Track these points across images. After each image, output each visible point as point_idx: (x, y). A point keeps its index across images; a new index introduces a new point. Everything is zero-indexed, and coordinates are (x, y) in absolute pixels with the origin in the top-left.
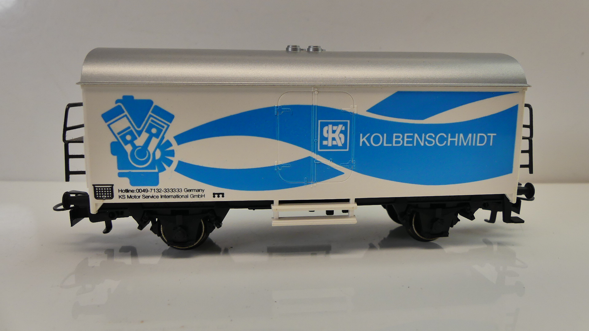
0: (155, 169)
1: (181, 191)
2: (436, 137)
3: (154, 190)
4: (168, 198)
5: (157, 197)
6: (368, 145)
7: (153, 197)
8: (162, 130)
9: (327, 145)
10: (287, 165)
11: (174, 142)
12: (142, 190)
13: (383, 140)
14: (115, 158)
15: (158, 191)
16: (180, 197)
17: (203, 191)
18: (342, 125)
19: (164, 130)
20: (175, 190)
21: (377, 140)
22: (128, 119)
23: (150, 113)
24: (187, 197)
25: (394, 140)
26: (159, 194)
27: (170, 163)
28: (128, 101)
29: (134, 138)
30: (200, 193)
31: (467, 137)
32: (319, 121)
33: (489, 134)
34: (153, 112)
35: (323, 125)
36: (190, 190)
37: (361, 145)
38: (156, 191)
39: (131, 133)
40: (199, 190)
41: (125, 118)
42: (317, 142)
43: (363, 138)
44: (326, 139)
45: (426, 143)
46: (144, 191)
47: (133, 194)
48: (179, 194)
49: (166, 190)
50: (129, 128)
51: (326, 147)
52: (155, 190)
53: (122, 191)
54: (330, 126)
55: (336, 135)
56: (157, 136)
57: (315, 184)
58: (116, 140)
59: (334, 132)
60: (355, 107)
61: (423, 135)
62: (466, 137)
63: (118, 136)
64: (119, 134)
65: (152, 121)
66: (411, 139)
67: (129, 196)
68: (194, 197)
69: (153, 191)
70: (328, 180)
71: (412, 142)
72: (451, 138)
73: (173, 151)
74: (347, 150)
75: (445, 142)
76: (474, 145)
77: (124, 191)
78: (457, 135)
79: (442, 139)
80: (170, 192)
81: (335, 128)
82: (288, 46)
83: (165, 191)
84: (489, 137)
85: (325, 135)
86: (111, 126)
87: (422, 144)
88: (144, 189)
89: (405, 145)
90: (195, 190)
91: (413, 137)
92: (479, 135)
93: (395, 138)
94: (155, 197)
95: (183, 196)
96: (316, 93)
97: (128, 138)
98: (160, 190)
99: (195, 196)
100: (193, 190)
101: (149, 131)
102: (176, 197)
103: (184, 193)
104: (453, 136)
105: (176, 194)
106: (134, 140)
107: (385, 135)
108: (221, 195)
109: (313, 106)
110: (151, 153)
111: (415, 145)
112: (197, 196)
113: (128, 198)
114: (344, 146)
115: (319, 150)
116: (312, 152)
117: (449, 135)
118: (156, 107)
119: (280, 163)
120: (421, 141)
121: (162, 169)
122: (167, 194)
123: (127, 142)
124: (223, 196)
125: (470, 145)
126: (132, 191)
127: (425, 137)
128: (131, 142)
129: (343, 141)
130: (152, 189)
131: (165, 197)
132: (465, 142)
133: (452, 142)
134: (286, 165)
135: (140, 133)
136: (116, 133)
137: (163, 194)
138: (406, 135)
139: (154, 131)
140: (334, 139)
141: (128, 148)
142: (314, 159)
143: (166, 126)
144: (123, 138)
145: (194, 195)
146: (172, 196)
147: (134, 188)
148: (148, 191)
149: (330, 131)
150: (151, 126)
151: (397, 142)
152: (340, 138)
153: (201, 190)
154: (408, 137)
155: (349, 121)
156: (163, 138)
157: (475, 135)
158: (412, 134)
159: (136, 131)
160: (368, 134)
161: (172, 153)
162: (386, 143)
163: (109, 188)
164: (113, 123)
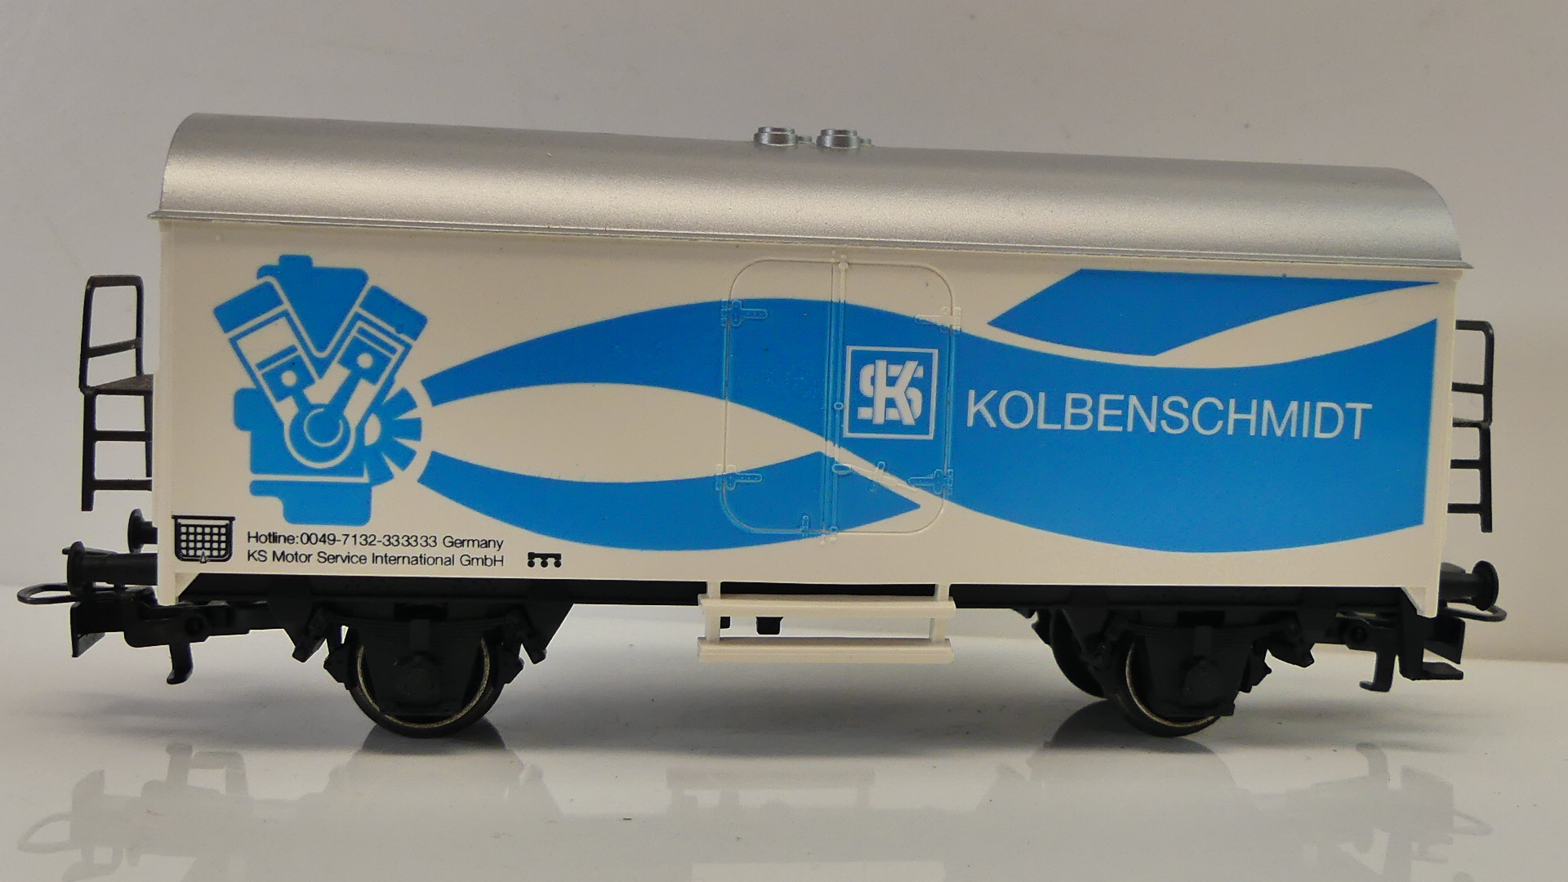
0: (361, 475)
1: (433, 544)
2: (1192, 406)
3: (355, 536)
4: (393, 562)
5: (360, 560)
6: (993, 424)
7: (349, 558)
8: (387, 360)
9: (871, 421)
10: (753, 478)
11: (420, 396)
12: (319, 537)
13: (1036, 409)
14: (245, 437)
15: (365, 540)
16: (431, 561)
17: (500, 547)
18: (917, 363)
19: (394, 358)
20: (416, 541)
21: (1017, 410)
22: (291, 322)
23: (356, 308)
24: (451, 561)
25: (1069, 410)
26: (368, 551)
27: (405, 458)
29: (306, 380)
30: (491, 552)
31: (1286, 410)
32: (850, 349)
33: (1349, 405)
34: (364, 306)
35: (861, 360)
36: (462, 542)
37: (970, 422)
38: (358, 540)
39: (296, 365)
40: (487, 544)
41: (283, 321)
42: (842, 412)
43: (976, 402)
44: (869, 402)
45: (1164, 423)
46: (324, 539)
47: (289, 549)
48: (429, 552)
49: (389, 540)
50: (292, 349)
51: (868, 425)
52: (358, 537)
53: (257, 538)
54: (882, 364)
55: (897, 392)
56: (372, 375)
57: (833, 537)
58: (250, 384)
59: (891, 381)
60: (954, 314)
61: (1155, 399)
62: (1280, 411)
63: (259, 374)
64: (261, 365)
65: (362, 332)
66: (1119, 412)
67: (279, 554)
68: (470, 562)
69: (351, 540)
70: (868, 525)
71: (1121, 420)
72: (1236, 412)
73: (418, 422)
74: (931, 437)
75: (1220, 423)
76: (1305, 434)
77: (263, 539)
78: (1254, 403)
79: (1210, 416)
80: (400, 545)
81: (895, 370)
82: (762, 130)
83: (387, 543)
84: (1350, 415)
85: (866, 389)
86: (242, 343)
87: (1152, 428)
88: (324, 535)
89: (1102, 427)
90: (476, 542)
91: (1123, 405)
92: (1320, 405)
93: (1072, 407)
94: (355, 559)
95: (439, 560)
96: (843, 266)
97: (289, 379)
98: (372, 538)
99: (475, 560)
100: (471, 542)
101: (349, 361)
102: (417, 560)
103: (441, 551)
104: (1243, 408)
105: (417, 551)
106: (304, 387)
107: (1042, 396)
108: (551, 561)
109: (833, 306)
110: (353, 425)
111: (1130, 428)
112: (480, 561)
113: (274, 560)
114: (922, 424)
115: (847, 434)
116: (826, 440)
117: (1232, 402)
118: (376, 291)
119: (733, 468)
120: (1150, 418)
121: (383, 476)
122: (392, 551)
123: (282, 393)
124: (558, 564)
125: (1293, 434)
126: (287, 539)
127: (1160, 406)
128: (297, 392)
129: (918, 411)
130: (348, 535)
131: (386, 559)
132: (1280, 425)
133: (1242, 425)
134: (746, 475)
135: (322, 366)
136: (253, 363)
137: (380, 550)
138: (1103, 398)
139: (365, 361)
140: (891, 403)
141: (286, 410)
142: (832, 460)
143: (400, 349)
144: (274, 378)
145: (472, 557)
146: (406, 559)
147: (296, 530)
148: (334, 540)
149: (881, 380)
150: (358, 347)
151: (1078, 419)
152: (909, 401)
153: (492, 543)
154: (1110, 405)
155: (935, 352)
156: (390, 382)
157: (1307, 404)
158: (1122, 397)
159: (314, 360)
160: (993, 393)
161: (414, 429)
162: (1047, 421)
163: (219, 527)
164: (245, 334)
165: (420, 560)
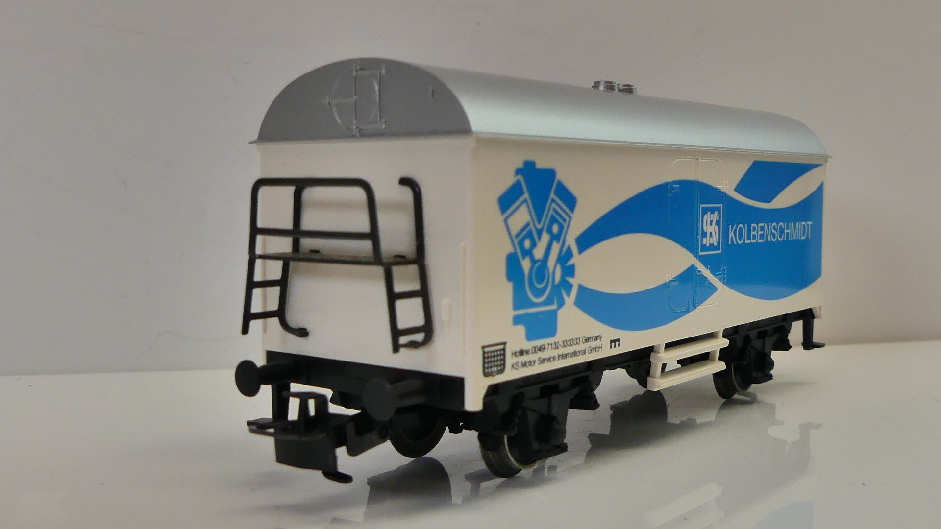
0: (553, 303)
1: (578, 343)
2: (777, 227)
3: (551, 344)
4: (565, 357)
5: (552, 359)
6: (735, 243)
7: (549, 359)
8: (563, 227)
9: (706, 245)
11: (574, 249)
13: (745, 234)
14: (510, 285)
15: (555, 346)
16: (578, 354)
17: (601, 338)
18: (717, 212)
19: (566, 226)
20: (573, 342)
21: (741, 234)
22: (528, 207)
23: (552, 196)
24: (584, 352)
25: (752, 233)
26: (555, 353)
27: (568, 290)
28: (528, 170)
29: (534, 245)
30: (593, 344)
32: (701, 206)
33: (808, 223)
34: (556, 192)
36: (588, 340)
37: (730, 242)
38: (553, 346)
39: (530, 235)
40: (596, 339)
41: (525, 205)
42: (699, 241)
43: (731, 232)
44: (706, 235)
45: (772, 236)
46: (540, 349)
47: (527, 358)
48: (577, 348)
49: (563, 344)
50: (529, 224)
51: (705, 248)
52: (553, 344)
53: (515, 354)
54: (709, 214)
55: (712, 229)
58: (512, 250)
59: (711, 223)
61: (770, 225)
62: (795, 227)
63: (517, 242)
64: (517, 236)
65: (555, 210)
66: (763, 232)
67: (523, 363)
68: (591, 351)
69: (549, 347)
71: (763, 236)
72: (786, 229)
73: (573, 266)
74: (721, 251)
75: (783, 235)
76: (799, 238)
77: (518, 354)
78: (790, 224)
79: (781, 232)
80: (567, 346)
81: (711, 217)
83: (562, 346)
84: (808, 227)
85: (705, 228)
86: (509, 221)
87: (769, 239)
88: (540, 346)
89: (759, 240)
90: (593, 338)
91: (764, 229)
92: (803, 224)
93: (753, 231)
95: (580, 353)
97: (528, 244)
98: (557, 344)
100: (591, 339)
101: (549, 231)
102: (573, 355)
103: (582, 347)
104: (788, 227)
105: (573, 349)
106: (533, 249)
107: (746, 226)
108: (617, 344)
110: (551, 271)
111: (765, 240)
112: (594, 350)
113: (521, 367)
114: (718, 245)
115: (701, 253)
116: (695, 257)
117: (786, 224)
118: (560, 182)
119: (671, 277)
120: (769, 234)
121: (560, 303)
122: (566, 351)
123: (525, 254)
124: (619, 345)
126: (526, 352)
127: (771, 228)
128: (528, 253)
129: (718, 238)
130: (549, 344)
131: (562, 357)
132: (795, 234)
133: (787, 235)
134: (674, 281)
135: (540, 233)
136: (514, 235)
137: (562, 351)
138: (759, 226)
139: (555, 228)
140: (711, 235)
141: (526, 264)
142: (697, 268)
143: (567, 219)
144: (521, 243)
145: (592, 347)
146: (570, 355)
147: (530, 345)
148: (544, 349)
149: (708, 222)
150: (553, 220)
151: (754, 237)
152: (715, 233)
153: (598, 337)
154: (761, 229)
155: (722, 206)
156: (564, 241)
157: (800, 223)
158: (763, 225)
159: (536, 229)
160: (735, 226)
161: (572, 271)
162: (747, 239)
163: (500, 350)
164: (511, 214)
165: (575, 354)
